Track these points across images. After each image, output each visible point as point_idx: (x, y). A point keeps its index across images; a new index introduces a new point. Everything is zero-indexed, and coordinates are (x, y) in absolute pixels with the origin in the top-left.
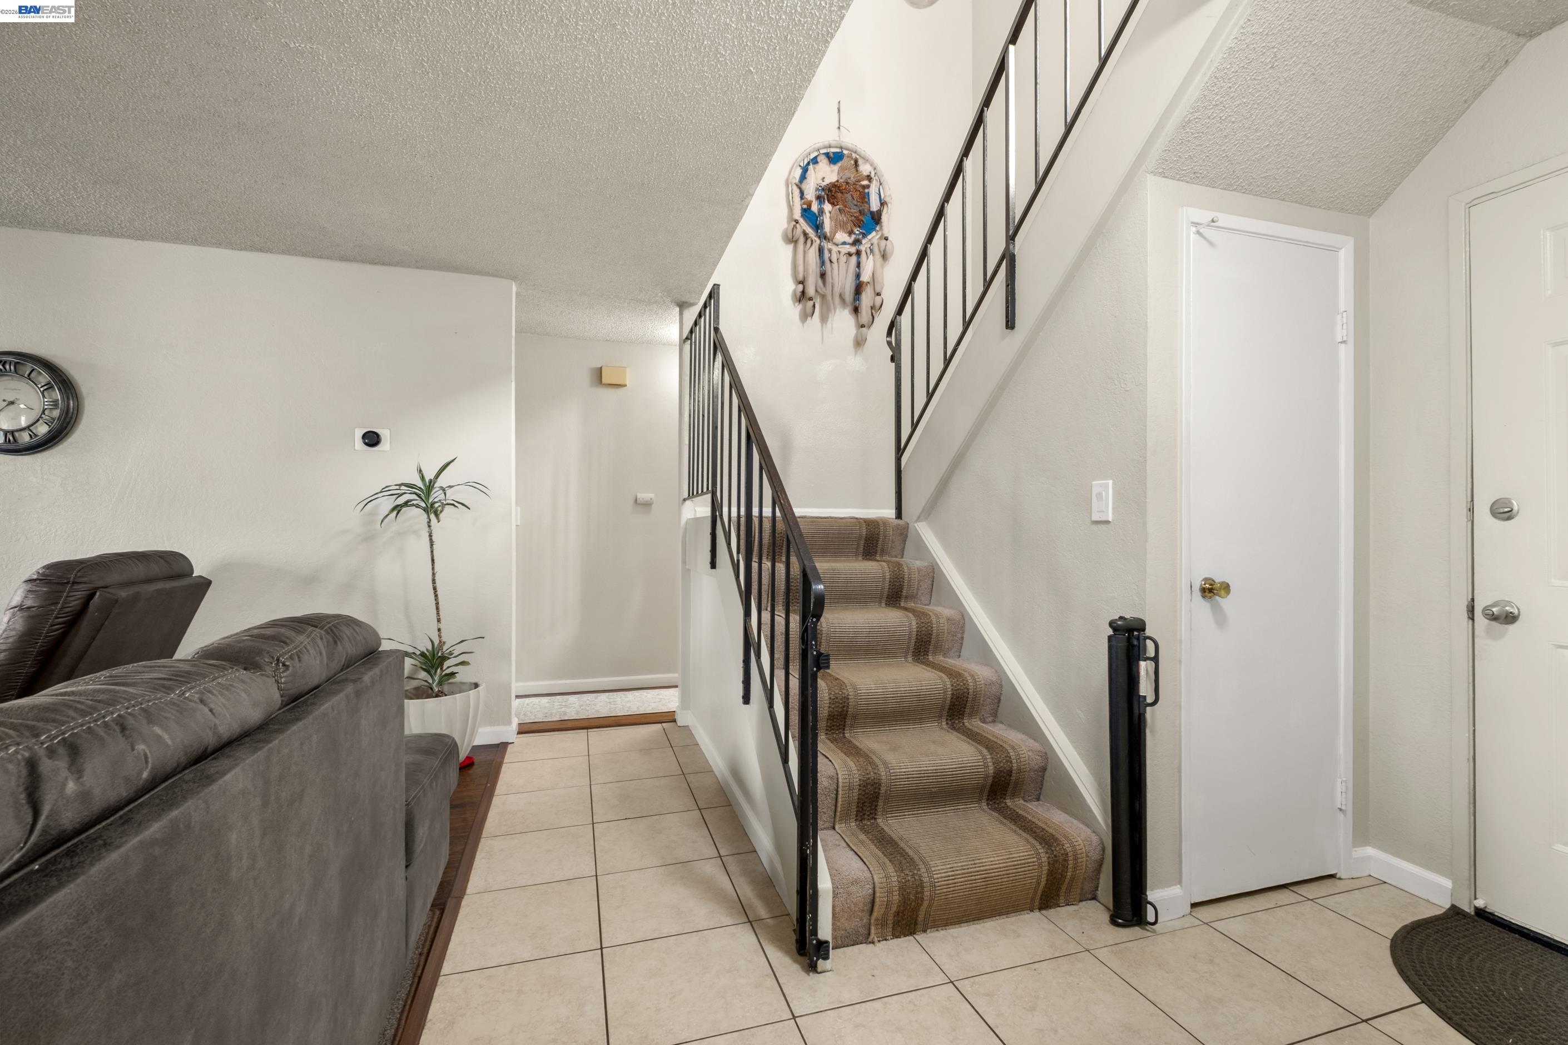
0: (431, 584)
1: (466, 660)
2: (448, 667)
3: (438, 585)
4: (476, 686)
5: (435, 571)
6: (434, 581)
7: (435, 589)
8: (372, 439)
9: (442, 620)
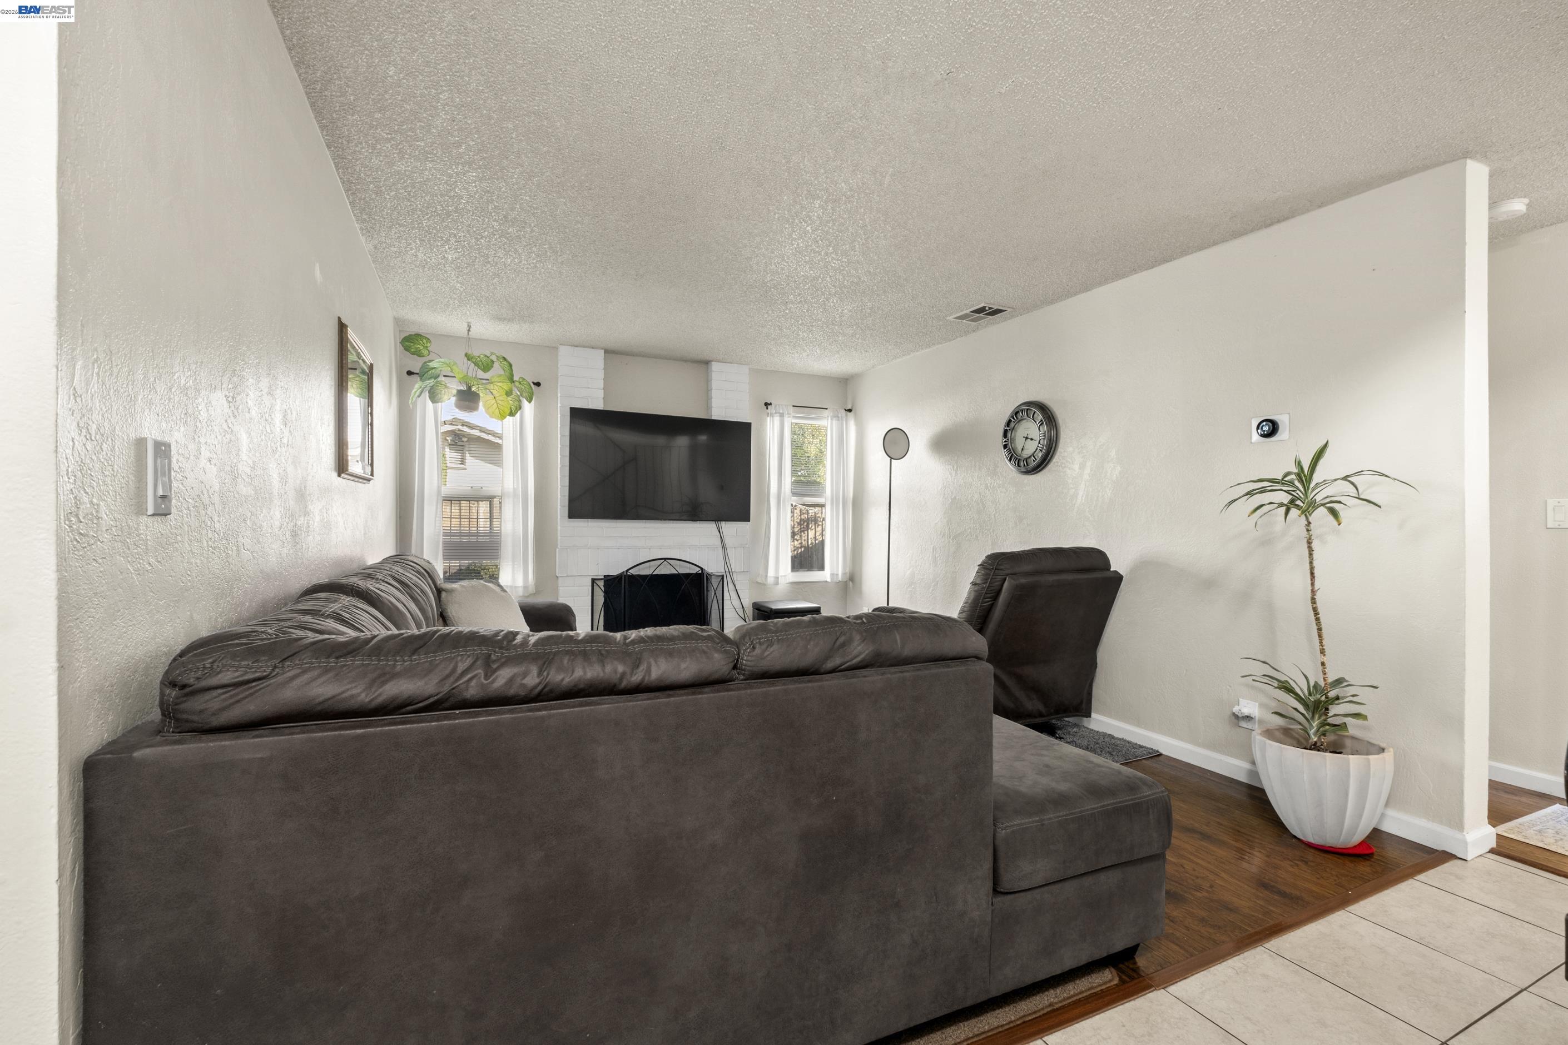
0: (1310, 604)
1: (1363, 713)
2: (1335, 715)
3: (1319, 604)
4: (1383, 750)
5: (1316, 588)
6: (1313, 601)
7: (1315, 610)
8: (1271, 429)
9: (1327, 652)
